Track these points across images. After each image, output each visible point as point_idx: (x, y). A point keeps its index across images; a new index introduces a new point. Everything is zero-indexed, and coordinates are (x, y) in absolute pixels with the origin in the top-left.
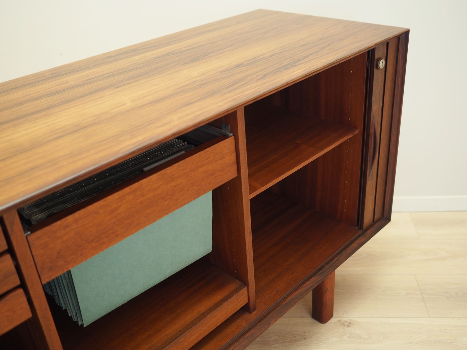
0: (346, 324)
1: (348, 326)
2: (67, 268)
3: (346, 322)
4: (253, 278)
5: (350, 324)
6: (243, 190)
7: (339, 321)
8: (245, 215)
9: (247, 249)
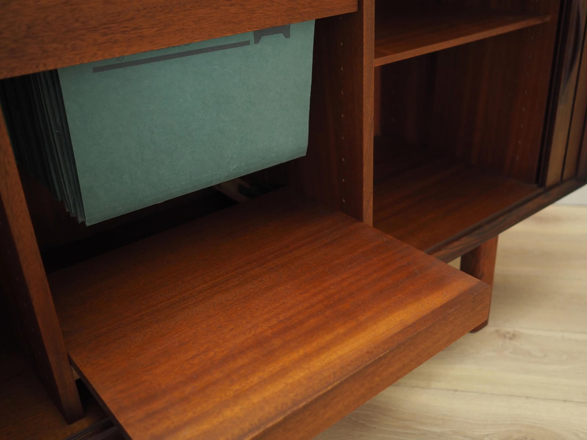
0: (508, 336)
1: (511, 339)
2: (45, 65)
3: (508, 333)
4: (371, 211)
5: (514, 336)
6: (365, 40)
7: (497, 331)
8: (365, 88)
9: (365, 152)
